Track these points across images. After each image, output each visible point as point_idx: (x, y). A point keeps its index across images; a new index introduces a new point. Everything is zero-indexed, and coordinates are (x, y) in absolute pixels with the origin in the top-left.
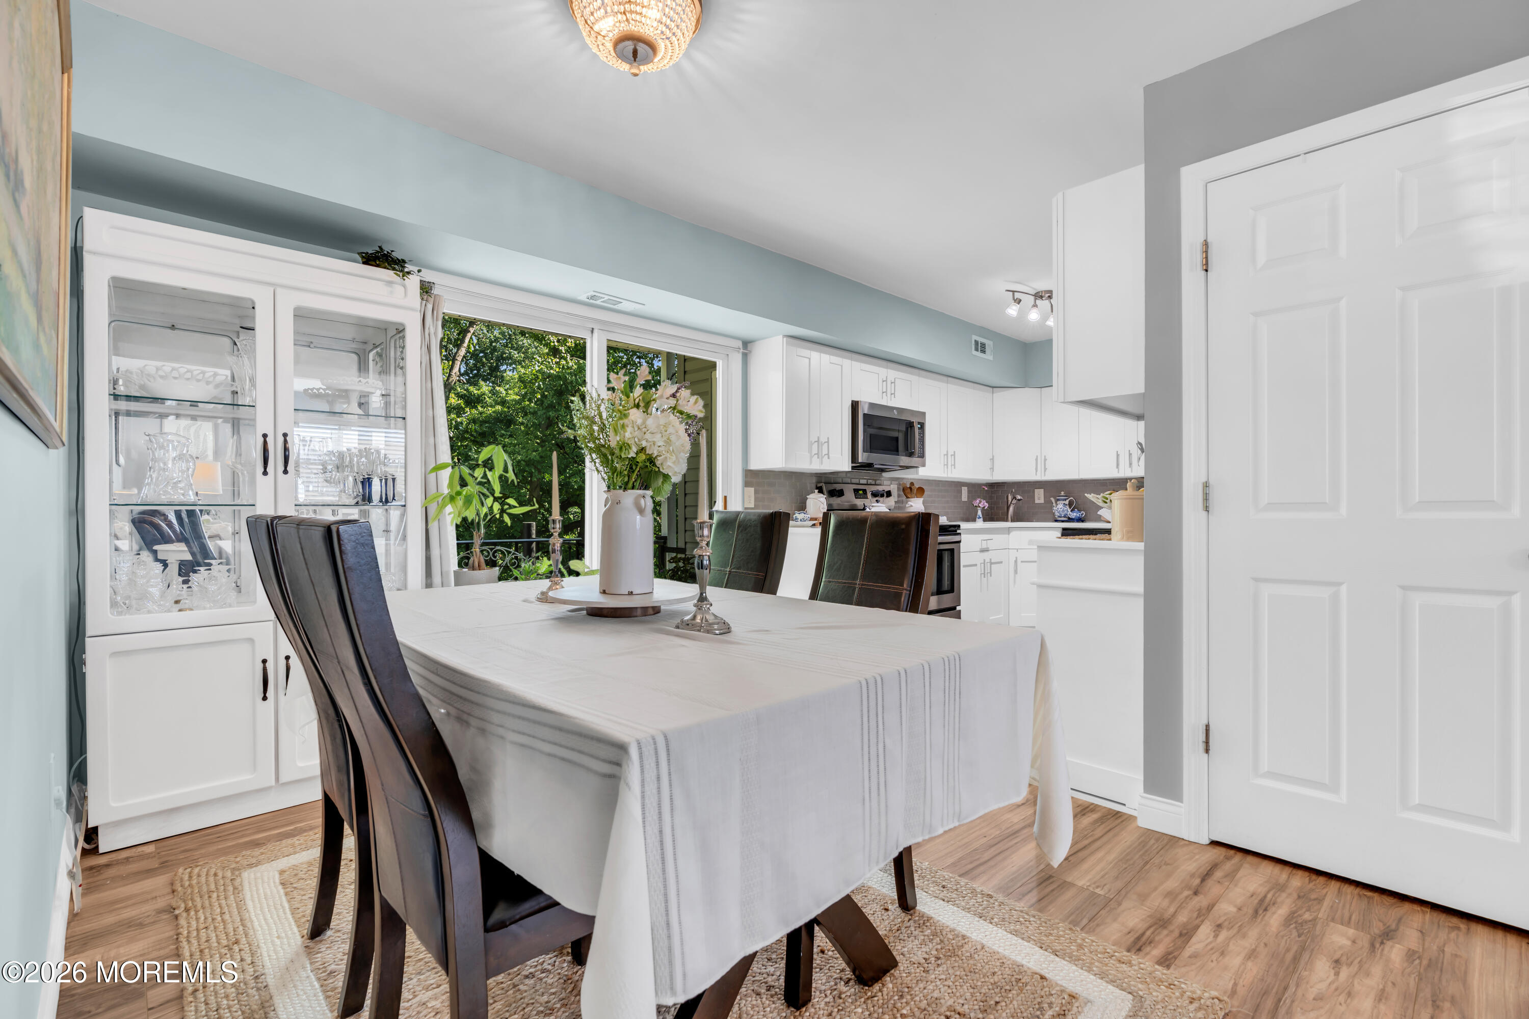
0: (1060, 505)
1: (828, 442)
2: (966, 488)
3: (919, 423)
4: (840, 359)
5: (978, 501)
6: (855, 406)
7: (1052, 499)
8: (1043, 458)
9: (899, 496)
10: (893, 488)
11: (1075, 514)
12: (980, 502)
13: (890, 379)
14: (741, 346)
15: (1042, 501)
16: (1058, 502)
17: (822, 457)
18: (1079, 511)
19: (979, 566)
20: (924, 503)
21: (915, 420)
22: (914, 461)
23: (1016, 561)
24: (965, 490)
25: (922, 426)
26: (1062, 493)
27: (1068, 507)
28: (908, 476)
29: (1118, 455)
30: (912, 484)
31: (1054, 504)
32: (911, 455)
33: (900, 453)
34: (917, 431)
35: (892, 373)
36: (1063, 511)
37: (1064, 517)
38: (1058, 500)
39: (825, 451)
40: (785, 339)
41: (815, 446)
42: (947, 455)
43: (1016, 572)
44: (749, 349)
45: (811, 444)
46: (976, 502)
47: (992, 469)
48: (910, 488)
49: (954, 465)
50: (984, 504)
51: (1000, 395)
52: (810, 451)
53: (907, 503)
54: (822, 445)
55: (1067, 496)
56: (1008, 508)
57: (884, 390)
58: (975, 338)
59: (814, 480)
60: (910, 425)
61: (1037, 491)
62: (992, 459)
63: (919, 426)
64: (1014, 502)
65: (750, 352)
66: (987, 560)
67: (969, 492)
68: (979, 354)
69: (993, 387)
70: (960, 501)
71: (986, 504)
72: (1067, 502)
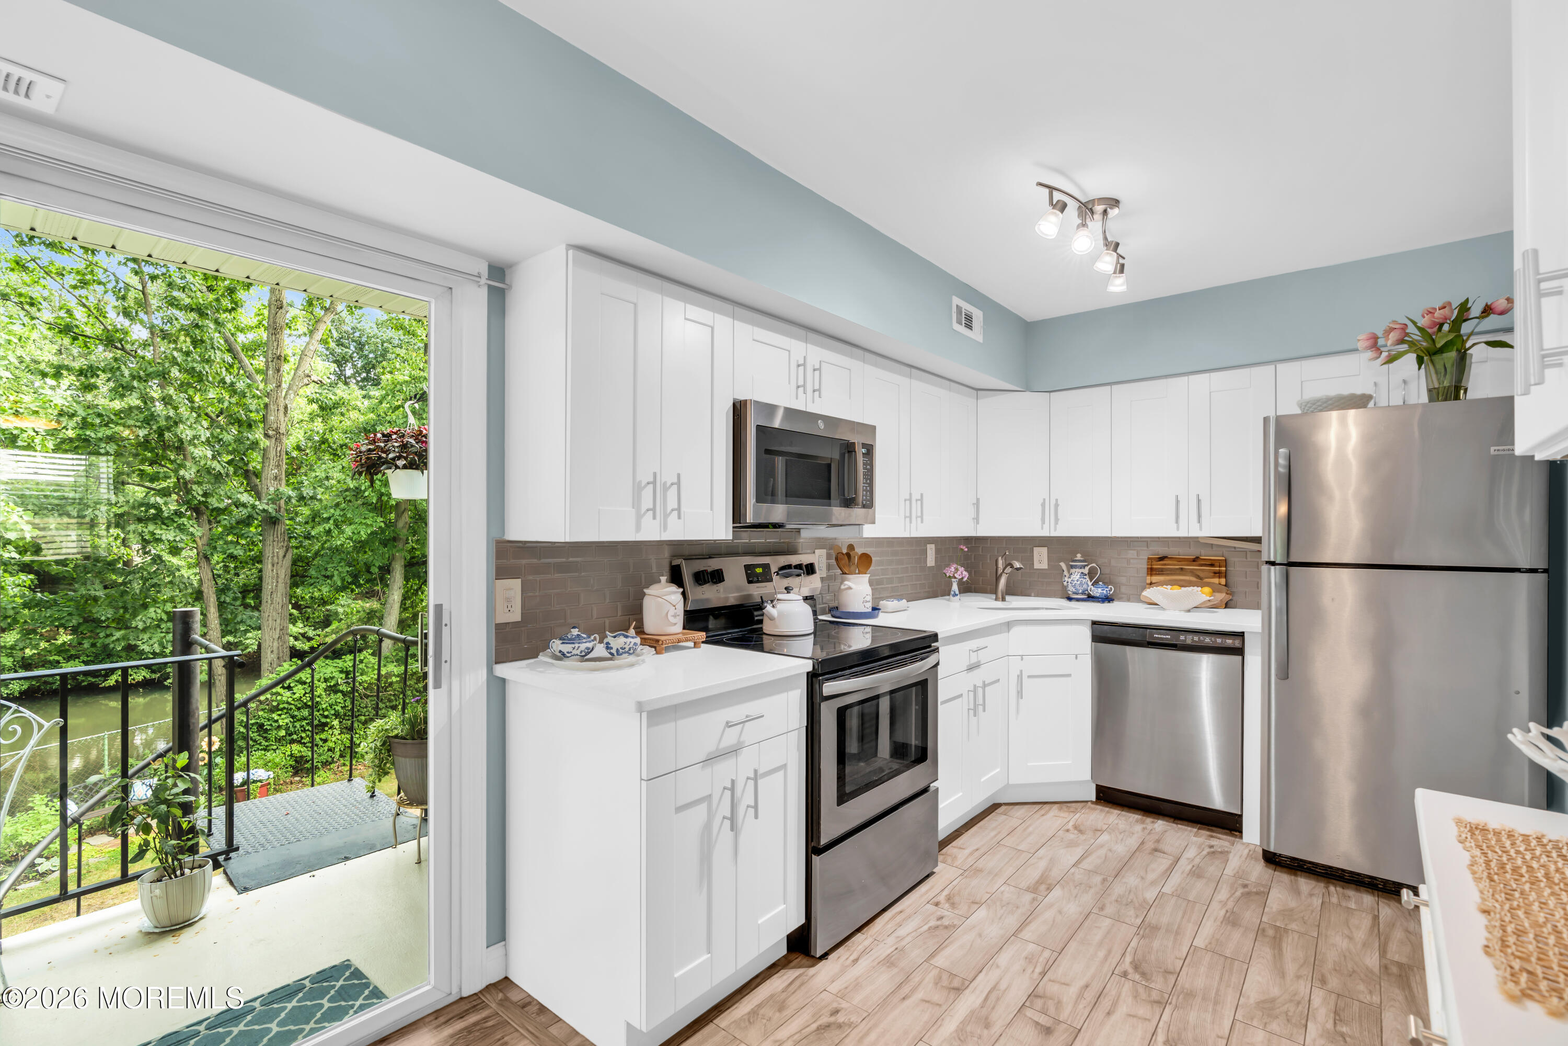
0: (1076, 575)
1: (678, 484)
2: (933, 546)
3: (864, 446)
4: (710, 314)
5: (953, 569)
6: (739, 410)
7: (1063, 565)
8: (1053, 502)
9: (829, 567)
10: (819, 558)
11: (1100, 590)
12: (957, 570)
13: (812, 362)
14: (485, 273)
15: (1044, 566)
16: (1073, 571)
17: (666, 516)
18: (1106, 584)
19: (965, 696)
20: (871, 583)
21: (857, 439)
22: (857, 513)
23: (1020, 677)
24: (931, 549)
25: (869, 450)
26: (1079, 556)
27: (1087, 577)
28: (843, 536)
29: (1178, 502)
30: (851, 547)
31: (1066, 573)
32: (849, 503)
33: (832, 501)
34: (860, 460)
35: (816, 353)
36: (1081, 584)
37: (1083, 593)
38: (1072, 567)
39: (672, 503)
40: (571, 252)
41: (647, 493)
42: (910, 500)
43: (1020, 694)
44: (507, 281)
45: (638, 489)
46: (950, 571)
47: (977, 519)
48: (848, 555)
49: (922, 517)
50: (963, 574)
51: (988, 403)
52: (636, 502)
53: (842, 583)
54: (665, 489)
55: (1087, 560)
56: (998, 579)
57: (801, 383)
58: (956, 301)
59: (666, 554)
60: (849, 448)
61: (1036, 550)
62: (977, 504)
63: (864, 451)
64: (1009, 570)
65: (510, 287)
66: (980, 684)
67: (938, 551)
68: (962, 329)
69: (978, 390)
70: (924, 568)
71: (965, 573)
72: (1086, 571)
